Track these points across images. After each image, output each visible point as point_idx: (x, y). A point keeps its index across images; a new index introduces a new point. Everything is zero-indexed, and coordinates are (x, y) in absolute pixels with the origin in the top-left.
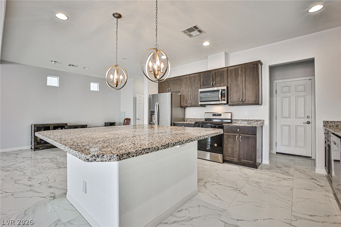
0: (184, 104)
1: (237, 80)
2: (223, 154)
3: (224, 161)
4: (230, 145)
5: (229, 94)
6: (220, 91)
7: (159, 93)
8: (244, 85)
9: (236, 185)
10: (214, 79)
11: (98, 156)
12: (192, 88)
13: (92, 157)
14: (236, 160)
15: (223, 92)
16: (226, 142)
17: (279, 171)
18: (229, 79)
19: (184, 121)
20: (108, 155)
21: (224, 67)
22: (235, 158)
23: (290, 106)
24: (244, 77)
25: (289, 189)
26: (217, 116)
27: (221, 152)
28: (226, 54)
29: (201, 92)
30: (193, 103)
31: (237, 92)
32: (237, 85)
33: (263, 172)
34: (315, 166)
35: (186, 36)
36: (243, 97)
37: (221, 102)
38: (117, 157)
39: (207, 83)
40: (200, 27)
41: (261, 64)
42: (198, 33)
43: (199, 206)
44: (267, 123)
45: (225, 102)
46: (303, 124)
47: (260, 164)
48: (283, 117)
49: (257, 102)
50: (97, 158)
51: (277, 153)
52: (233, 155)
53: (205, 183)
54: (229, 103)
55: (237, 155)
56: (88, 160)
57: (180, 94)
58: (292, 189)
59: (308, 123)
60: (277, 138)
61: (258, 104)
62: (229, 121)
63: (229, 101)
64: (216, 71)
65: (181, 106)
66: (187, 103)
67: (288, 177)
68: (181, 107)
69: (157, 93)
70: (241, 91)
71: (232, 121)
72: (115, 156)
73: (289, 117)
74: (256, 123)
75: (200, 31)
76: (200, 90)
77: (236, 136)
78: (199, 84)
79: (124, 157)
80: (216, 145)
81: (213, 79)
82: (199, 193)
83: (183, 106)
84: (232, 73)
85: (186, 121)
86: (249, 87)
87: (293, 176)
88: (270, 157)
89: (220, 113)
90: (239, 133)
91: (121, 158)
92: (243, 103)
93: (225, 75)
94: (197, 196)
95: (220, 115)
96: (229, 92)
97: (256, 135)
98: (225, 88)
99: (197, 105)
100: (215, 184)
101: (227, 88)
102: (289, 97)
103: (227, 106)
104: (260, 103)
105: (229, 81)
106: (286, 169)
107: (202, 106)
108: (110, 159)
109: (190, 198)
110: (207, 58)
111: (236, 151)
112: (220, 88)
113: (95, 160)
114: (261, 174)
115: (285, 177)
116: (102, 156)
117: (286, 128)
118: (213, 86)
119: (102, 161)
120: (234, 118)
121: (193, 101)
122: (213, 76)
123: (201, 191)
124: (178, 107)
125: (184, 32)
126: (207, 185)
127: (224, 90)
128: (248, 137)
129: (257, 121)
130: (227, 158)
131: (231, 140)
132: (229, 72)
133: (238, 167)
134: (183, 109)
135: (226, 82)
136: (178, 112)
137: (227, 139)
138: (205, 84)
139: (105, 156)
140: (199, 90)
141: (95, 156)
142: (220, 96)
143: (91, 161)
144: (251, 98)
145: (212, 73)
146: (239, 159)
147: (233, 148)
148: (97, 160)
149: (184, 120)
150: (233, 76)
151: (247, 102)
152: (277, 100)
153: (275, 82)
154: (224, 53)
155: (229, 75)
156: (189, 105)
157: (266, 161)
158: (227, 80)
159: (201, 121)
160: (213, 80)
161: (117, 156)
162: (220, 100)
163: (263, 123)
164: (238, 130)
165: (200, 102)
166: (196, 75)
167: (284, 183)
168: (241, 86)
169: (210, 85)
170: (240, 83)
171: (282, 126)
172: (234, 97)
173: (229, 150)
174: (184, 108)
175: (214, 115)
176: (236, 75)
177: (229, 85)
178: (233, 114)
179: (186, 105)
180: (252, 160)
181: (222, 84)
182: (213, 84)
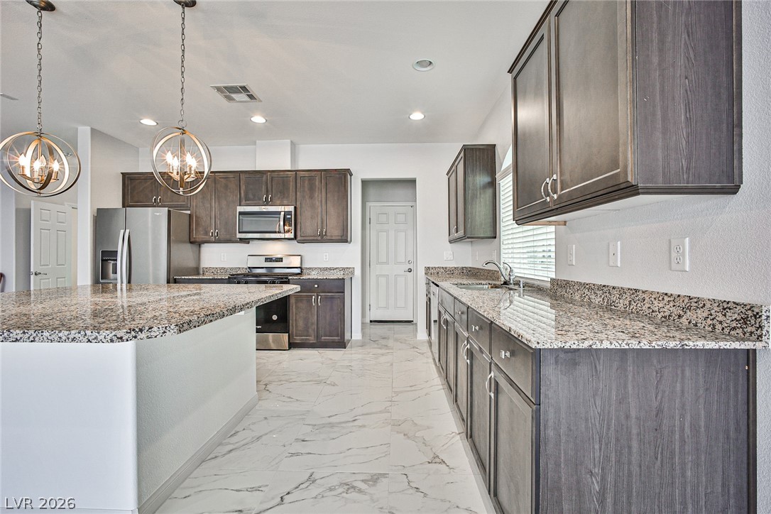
0: (198, 236)
1: (311, 197)
2: (288, 333)
3: (292, 345)
4: (301, 314)
5: (299, 221)
6: (283, 213)
7: (124, 206)
8: (324, 207)
9: (319, 377)
10: (270, 189)
11: (141, 330)
12: (219, 202)
13: (130, 333)
14: (312, 340)
15: (288, 217)
16: (294, 310)
17: (376, 346)
18: (298, 193)
19: (198, 274)
20: (160, 327)
21: (290, 169)
22: (309, 336)
23: (387, 245)
24: (324, 194)
25: (389, 364)
26: (274, 261)
27: (286, 330)
28: (293, 145)
29: (241, 213)
30: (223, 236)
31: (312, 218)
32: (313, 206)
33: (353, 352)
34: (417, 331)
35: (220, 98)
36: (322, 228)
37: (282, 236)
38: (177, 328)
39: (254, 196)
40: (254, 90)
41: (351, 175)
42: (247, 99)
43: (266, 418)
44: (358, 272)
45: (292, 236)
46: (403, 273)
47: (349, 341)
48: (378, 263)
49: (344, 239)
50: (140, 333)
51: (371, 321)
52: (308, 331)
53: (266, 385)
54: (299, 238)
55: (314, 331)
56: (121, 338)
57: (189, 212)
58: (392, 365)
59: (410, 271)
60: (372, 299)
61: (346, 241)
62: (298, 271)
63: (299, 233)
64: (274, 174)
65: (192, 240)
66: (206, 233)
67: (388, 351)
68: (191, 243)
69: (119, 205)
70: (320, 218)
71: (302, 272)
72: (173, 327)
73: (387, 263)
74: (342, 273)
75: (251, 97)
76: (240, 209)
77: (312, 296)
78: (237, 196)
79: (185, 328)
80: (275, 317)
81: (267, 188)
82: (260, 402)
83: (197, 240)
84: (304, 182)
85: (201, 273)
86: (332, 211)
87: (392, 349)
88: (362, 329)
89: (279, 256)
90: (318, 292)
91: (182, 330)
92: (322, 238)
93: (292, 184)
94: (257, 407)
95: (280, 260)
96: (299, 216)
97: (343, 292)
98: (291, 209)
99: (234, 239)
100: (284, 382)
101: (295, 208)
102: (387, 232)
103: (295, 242)
104: (349, 240)
105: (298, 197)
106: (383, 342)
107: (243, 241)
108: (165, 332)
109: (246, 412)
110: (255, 143)
111: (312, 324)
112: (282, 209)
113: (135, 337)
114: (352, 354)
115: (383, 351)
116: (150, 329)
117: (382, 280)
118: (267, 203)
119: (148, 337)
120: (305, 265)
121: (223, 230)
122: (267, 183)
123: (264, 398)
124: (185, 242)
125: (219, 89)
126: (269, 387)
127: (289, 213)
128: (332, 298)
129: (344, 269)
130: (298, 340)
131: (303, 305)
132: (298, 181)
133: (317, 352)
134: (195, 247)
135: (294, 198)
136: (184, 254)
137: (296, 303)
138: (251, 196)
139: (155, 329)
140: (238, 207)
141: (134, 330)
142: (282, 223)
143: (127, 340)
144: (335, 232)
145: (265, 176)
146: (318, 337)
147: (306, 320)
148: (139, 337)
149: (196, 270)
150: (306, 189)
151: (328, 238)
152: (371, 235)
153: (368, 204)
154: (289, 141)
155: (298, 185)
156: (213, 239)
157: (357, 335)
158: (294, 194)
159: (239, 272)
160: (267, 191)
161: (177, 325)
162: (282, 231)
163: (353, 273)
164: (316, 286)
165: (239, 232)
166: (231, 176)
167: (382, 359)
168: (320, 210)
169: (260, 199)
170: (318, 203)
171: (378, 276)
172: (308, 226)
173: (301, 323)
174: (198, 244)
175: (267, 260)
176: (312, 189)
177: (298, 203)
178: (305, 259)
179: (206, 238)
180: (338, 336)
181: (285, 202)
182: (266, 199)
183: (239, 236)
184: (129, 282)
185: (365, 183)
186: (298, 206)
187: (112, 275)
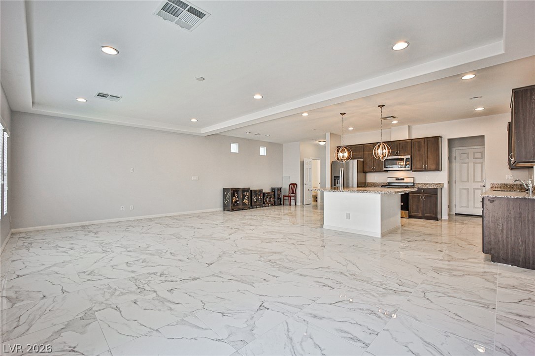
0: (366, 170)
1: (420, 151)
2: (408, 211)
3: (410, 217)
4: (415, 203)
5: (413, 162)
6: (405, 159)
8: (426, 155)
10: (398, 148)
14: (420, 215)
15: (408, 160)
16: (411, 201)
18: (412, 149)
19: (366, 184)
21: (408, 138)
22: (419, 213)
23: (468, 171)
24: (426, 149)
26: (400, 180)
27: (407, 209)
28: (409, 127)
29: (385, 160)
30: (377, 169)
31: (420, 160)
32: (420, 155)
36: (425, 165)
37: (404, 169)
40: (396, 116)
41: (441, 138)
42: (392, 118)
44: (446, 186)
45: (409, 169)
47: (440, 218)
48: (462, 181)
49: (438, 169)
51: (456, 213)
52: (418, 211)
54: (413, 170)
55: (421, 211)
57: (362, 160)
59: (484, 186)
60: (456, 200)
62: (412, 184)
63: (413, 167)
64: (400, 141)
66: (370, 168)
68: (363, 172)
70: (424, 160)
71: (414, 185)
73: (468, 181)
74: (436, 186)
75: (394, 118)
77: (420, 196)
84: (415, 144)
86: (431, 157)
88: (449, 216)
89: (402, 178)
90: (423, 194)
92: (425, 169)
93: (409, 146)
95: (403, 179)
96: (413, 160)
97: (437, 194)
98: (409, 157)
99: (382, 171)
101: (411, 156)
102: (468, 163)
103: (411, 171)
104: (440, 170)
105: (413, 151)
107: (385, 171)
111: (420, 208)
112: (405, 157)
117: (465, 192)
118: (397, 155)
120: (416, 182)
121: (377, 167)
122: (397, 146)
124: (361, 172)
128: (431, 196)
129: (437, 184)
130: (413, 214)
131: (415, 199)
132: (413, 144)
133: (423, 220)
134: (365, 174)
135: (410, 152)
137: (412, 198)
142: (405, 163)
144: (433, 167)
145: (396, 143)
146: (423, 214)
147: (417, 206)
150: (417, 148)
151: (429, 169)
152: (456, 165)
153: (454, 149)
154: (407, 126)
155: (413, 146)
156: (373, 170)
157: (445, 217)
158: (410, 150)
162: (405, 166)
163: (442, 186)
164: (422, 191)
168: (424, 156)
169: (394, 153)
170: (423, 153)
171: (461, 189)
172: (418, 164)
173: (415, 207)
174: (365, 172)
175: (396, 179)
176: (419, 147)
177: (413, 154)
178: (416, 179)
179: (370, 170)
180: (434, 214)
181: (406, 154)
182: (397, 153)
183: (384, 169)
184: (343, 186)
185: (450, 140)
186: (413, 156)
187: (337, 185)
